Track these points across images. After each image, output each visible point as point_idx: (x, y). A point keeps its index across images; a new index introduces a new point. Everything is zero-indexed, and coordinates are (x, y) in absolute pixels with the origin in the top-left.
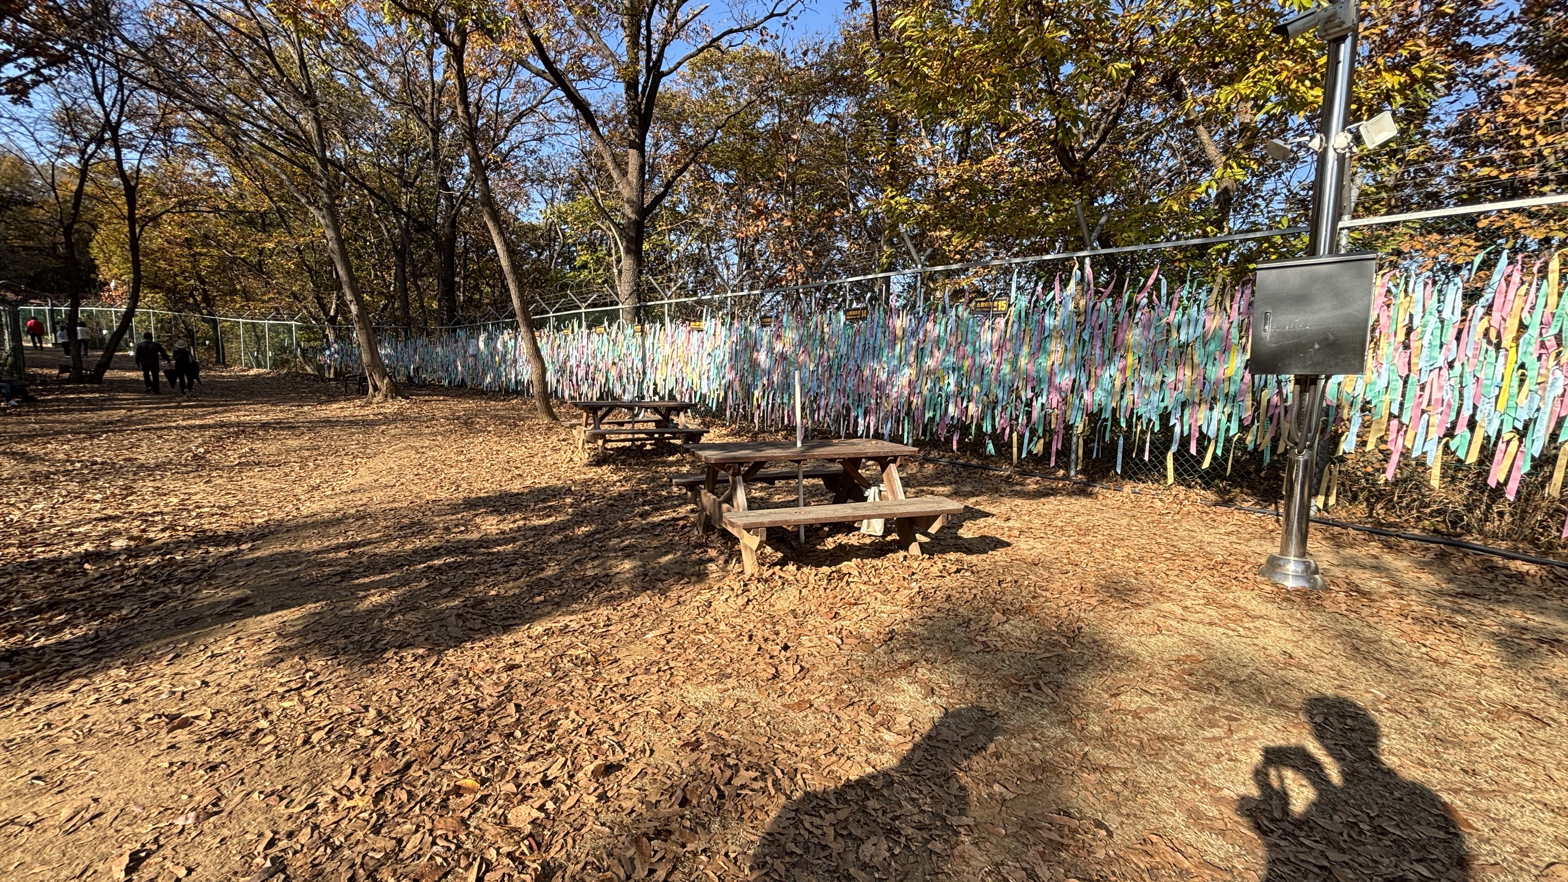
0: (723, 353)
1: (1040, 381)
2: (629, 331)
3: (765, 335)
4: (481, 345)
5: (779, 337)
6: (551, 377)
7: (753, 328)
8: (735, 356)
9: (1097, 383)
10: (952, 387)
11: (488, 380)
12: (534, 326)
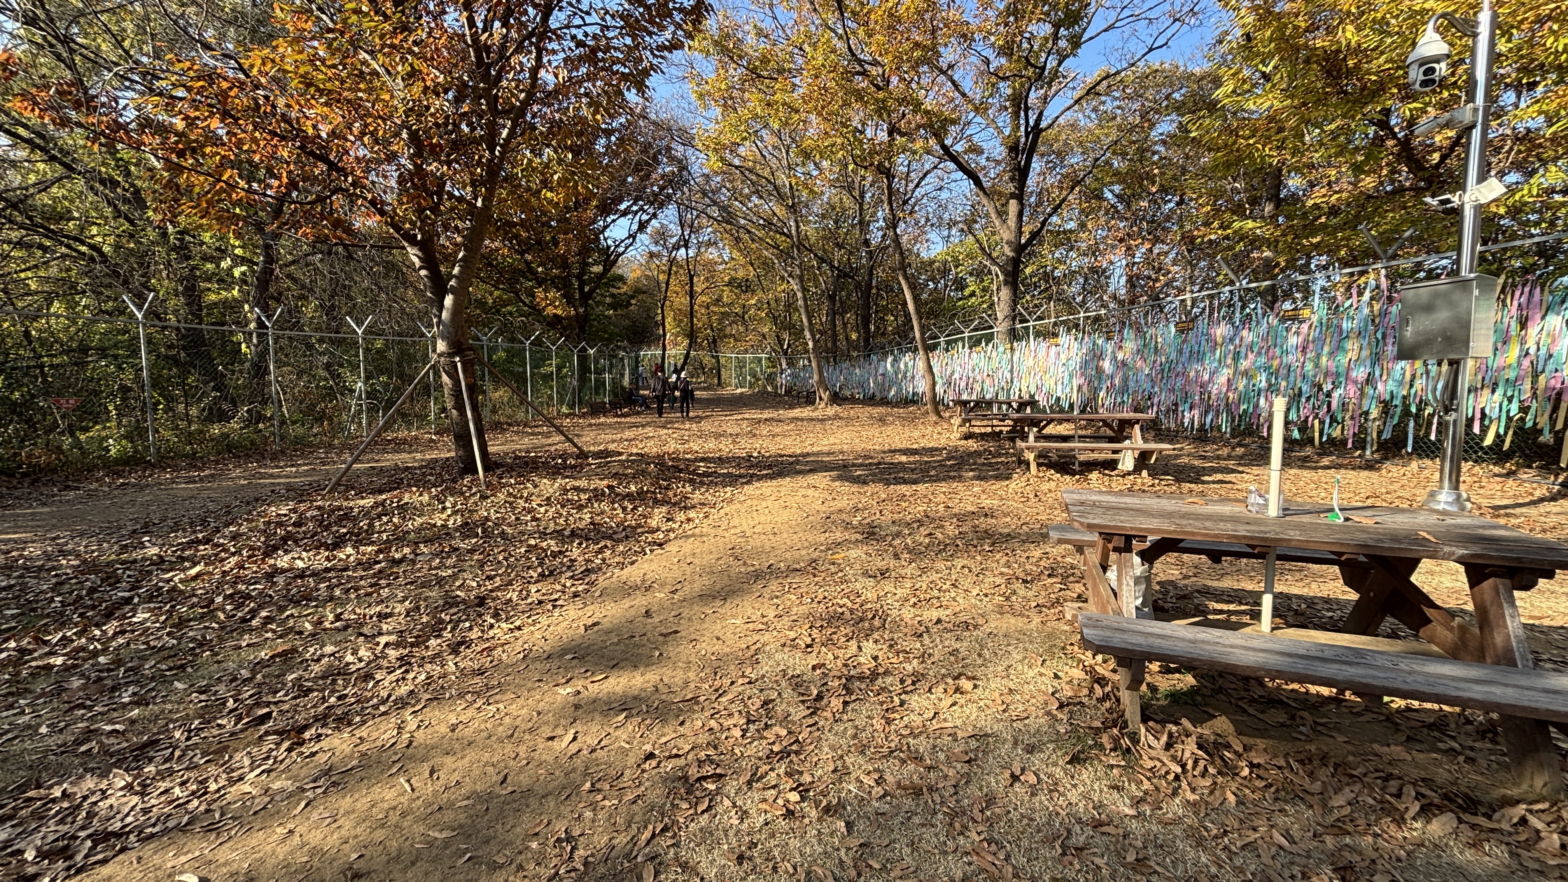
0: (1075, 362)
1: (1338, 374)
2: (1001, 349)
3: (1109, 347)
4: (889, 366)
5: (1121, 347)
6: (939, 389)
7: (1100, 342)
8: (1085, 364)
9: (1388, 374)
10: (1264, 384)
11: (892, 393)
12: (930, 349)
